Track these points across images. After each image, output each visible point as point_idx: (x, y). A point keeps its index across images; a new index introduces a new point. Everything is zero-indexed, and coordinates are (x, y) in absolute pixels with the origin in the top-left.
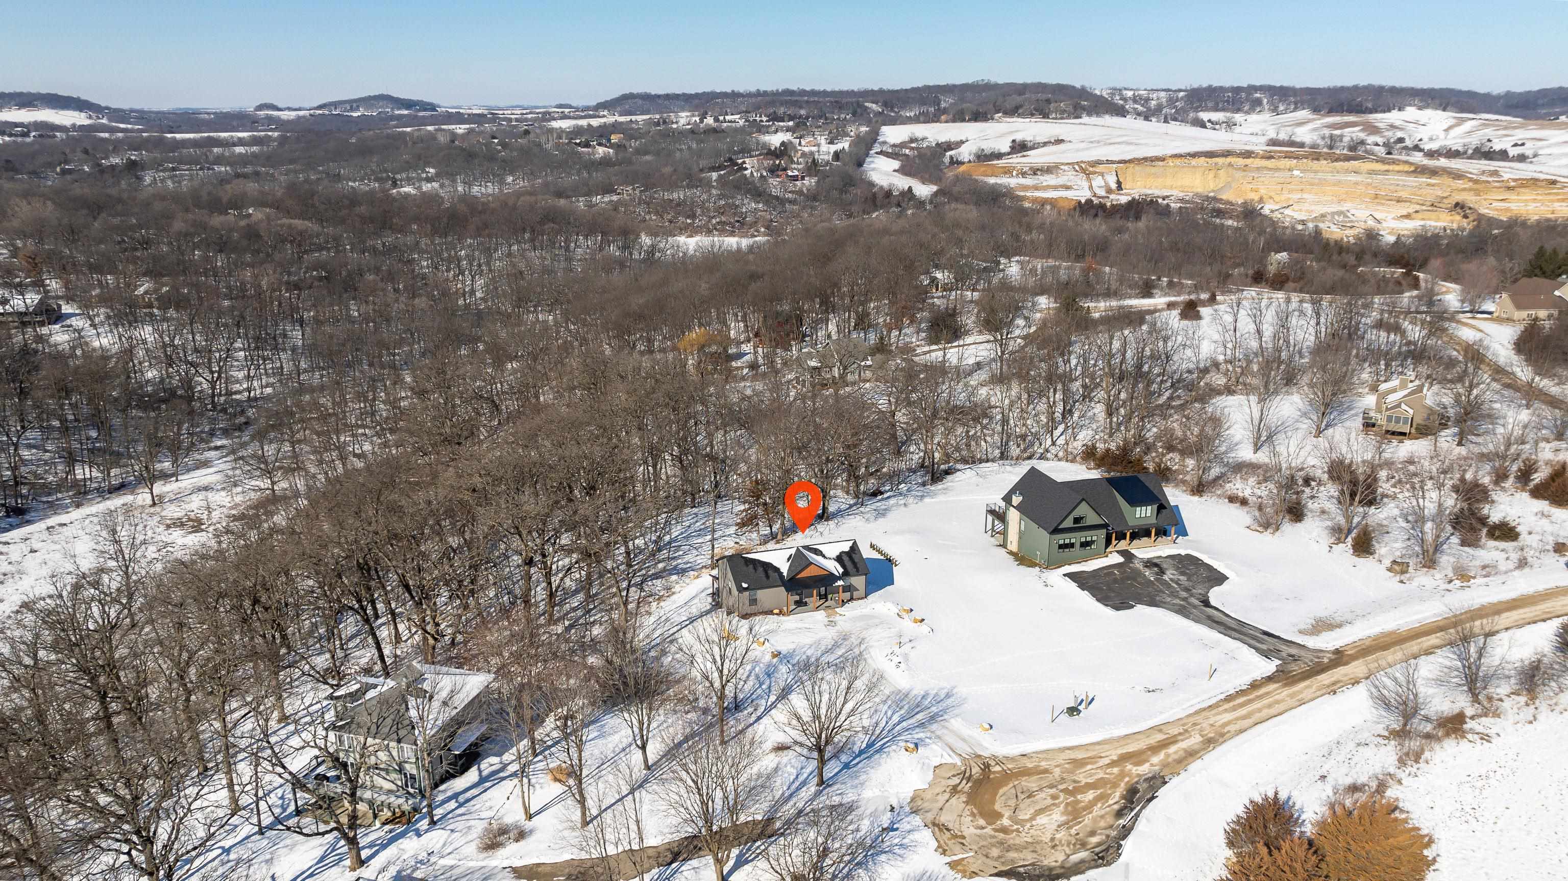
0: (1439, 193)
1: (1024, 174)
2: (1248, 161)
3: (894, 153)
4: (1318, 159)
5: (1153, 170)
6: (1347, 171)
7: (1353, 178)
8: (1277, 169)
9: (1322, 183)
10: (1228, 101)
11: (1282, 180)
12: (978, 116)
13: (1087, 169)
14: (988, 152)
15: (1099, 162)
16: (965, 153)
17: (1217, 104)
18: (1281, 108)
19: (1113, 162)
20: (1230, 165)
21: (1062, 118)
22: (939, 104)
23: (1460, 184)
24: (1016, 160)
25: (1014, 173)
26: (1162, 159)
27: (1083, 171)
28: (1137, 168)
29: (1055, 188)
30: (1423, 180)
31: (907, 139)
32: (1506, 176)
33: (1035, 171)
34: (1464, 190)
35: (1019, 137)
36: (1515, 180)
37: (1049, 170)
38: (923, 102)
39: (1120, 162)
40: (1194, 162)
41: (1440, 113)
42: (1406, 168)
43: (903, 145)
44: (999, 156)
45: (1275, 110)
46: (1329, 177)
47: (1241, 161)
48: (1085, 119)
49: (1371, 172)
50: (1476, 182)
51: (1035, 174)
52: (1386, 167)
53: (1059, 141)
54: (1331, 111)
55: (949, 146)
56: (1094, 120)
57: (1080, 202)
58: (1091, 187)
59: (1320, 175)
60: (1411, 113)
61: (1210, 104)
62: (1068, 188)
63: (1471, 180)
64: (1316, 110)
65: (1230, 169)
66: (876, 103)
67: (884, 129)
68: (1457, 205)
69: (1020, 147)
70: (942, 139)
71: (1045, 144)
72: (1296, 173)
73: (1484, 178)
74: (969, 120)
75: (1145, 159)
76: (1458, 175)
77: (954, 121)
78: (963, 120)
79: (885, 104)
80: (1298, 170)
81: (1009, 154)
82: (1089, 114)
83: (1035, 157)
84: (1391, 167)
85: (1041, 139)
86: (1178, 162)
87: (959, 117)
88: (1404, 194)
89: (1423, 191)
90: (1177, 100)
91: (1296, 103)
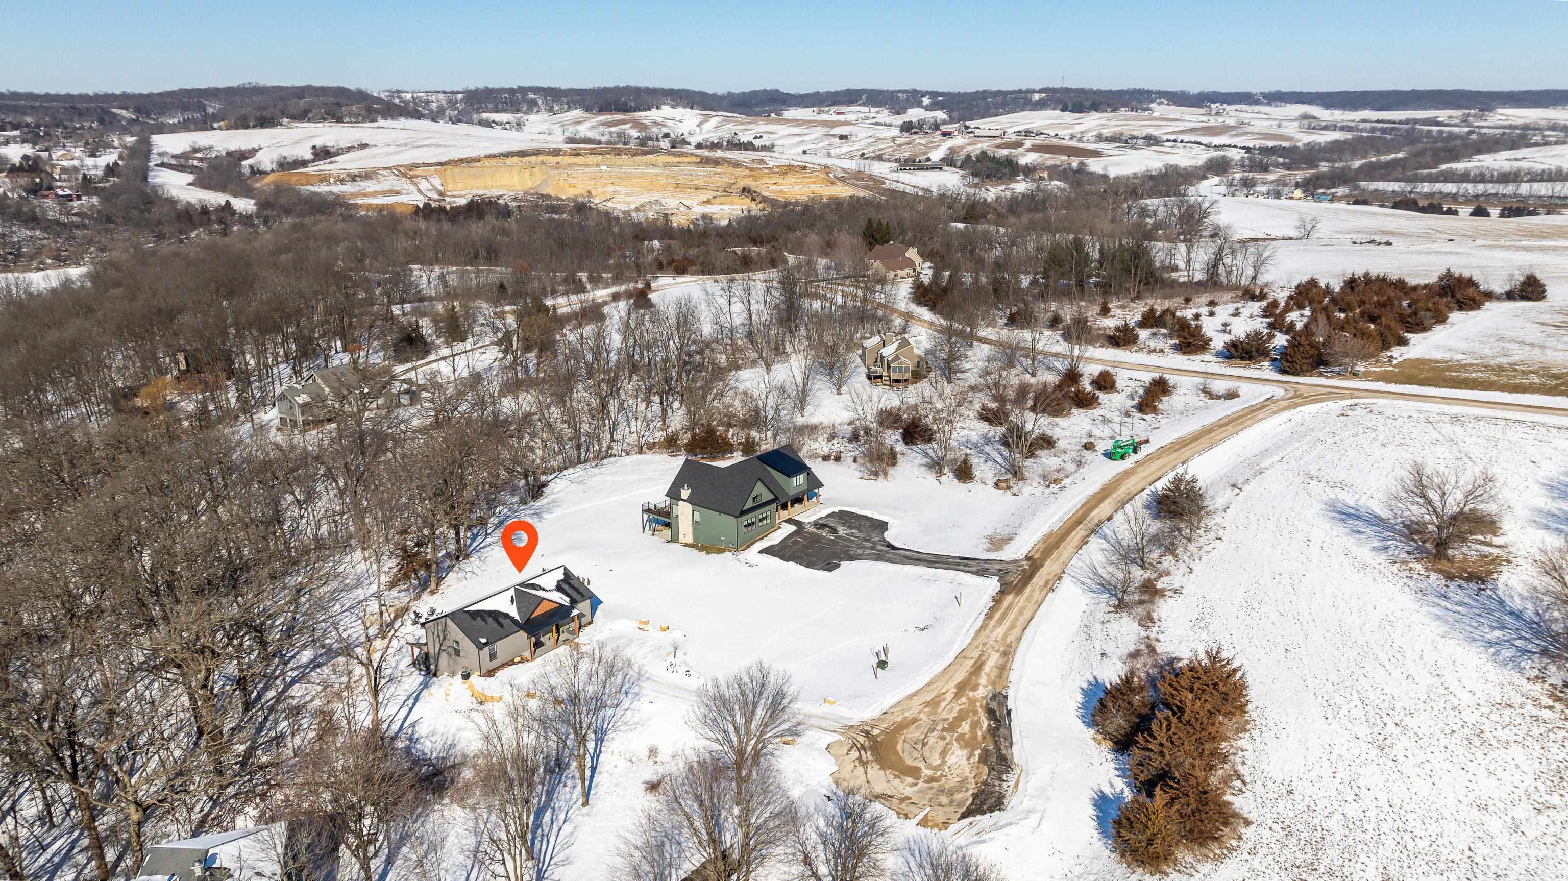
0: (726, 180)
1: (342, 181)
2: (559, 159)
3: (180, 163)
4: (619, 155)
5: (471, 171)
6: (646, 164)
7: (652, 170)
8: (586, 165)
9: (628, 176)
10: (506, 102)
11: (593, 176)
12: (264, 122)
13: (408, 172)
14: (290, 159)
15: (414, 166)
16: (266, 160)
17: (497, 105)
18: (556, 108)
19: (429, 165)
20: (543, 163)
21: (357, 122)
22: (204, 110)
23: (740, 171)
24: (323, 167)
25: (332, 180)
26: (477, 160)
27: (404, 175)
28: (456, 170)
29: (384, 193)
30: (710, 169)
31: (188, 149)
32: (771, 164)
33: (354, 178)
34: (744, 176)
35: (319, 143)
36: (778, 167)
37: (368, 175)
38: (184, 108)
39: (437, 164)
40: (509, 161)
41: (689, 110)
42: (694, 159)
43: (185, 156)
44: (304, 163)
45: (551, 110)
46: (632, 170)
47: (552, 159)
48: (381, 122)
49: (666, 165)
50: (751, 169)
51: (354, 180)
52: (677, 159)
53: (363, 146)
54: (602, 110)
55: (243, 155)
56: (389, 123)
57: (418, 206)
58: (420, 191)
59: (625, 169)
60: (666, 111)
61: (490, 106)
62: (397, 193)
63: (747, 168)
64: (588, 109)
65: (543, 167)
66: (126, 109)
67: (156, 139)
68: (744, 189)
69: (322, 153)
70: (233, 147)
71: (349, 149)
72: (603, 168)
73: (756, 166)
74: (254, 127)
75: (461, 161)
76: (737, 165)
77: (237, 128)
78: (247, 127)
79: (138, 110)
80: (606, 166)
81: (313, 161)
82: (385, 118)
83: (345, 163)
84: (681, 159)
85: (344, 144)
86: (493, 162)
87: (242, 123)
88: (700, 183)
89: (713, 179)
90: (457, 102)
91: (568, 103)
